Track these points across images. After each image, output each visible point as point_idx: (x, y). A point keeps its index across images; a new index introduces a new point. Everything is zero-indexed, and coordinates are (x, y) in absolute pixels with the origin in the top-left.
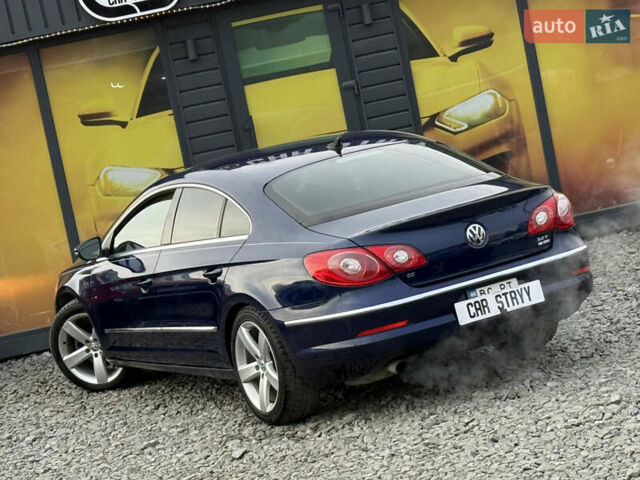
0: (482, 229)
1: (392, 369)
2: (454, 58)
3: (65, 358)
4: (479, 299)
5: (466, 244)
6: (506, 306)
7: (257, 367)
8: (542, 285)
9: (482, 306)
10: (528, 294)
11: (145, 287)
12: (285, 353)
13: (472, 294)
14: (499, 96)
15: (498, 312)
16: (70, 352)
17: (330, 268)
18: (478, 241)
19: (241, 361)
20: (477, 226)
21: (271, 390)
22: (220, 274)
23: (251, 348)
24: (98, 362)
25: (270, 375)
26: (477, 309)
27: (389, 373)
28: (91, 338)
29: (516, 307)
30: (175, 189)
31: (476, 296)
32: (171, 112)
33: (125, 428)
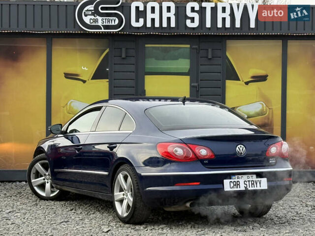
0: (244, 148)
1: (188, 205)
2: (247, 83)
3: (33, 181)
4: (236, 180)
5: (235, 154)
6: (248, 187)
7: (124, 195)
8: (268, 181)
9: (237, 184)
10: (260, 183)
11: (79, 150)
12: (138, 189)
13: (233, 177)
14: (265, 105)
15: (244, 189)
16: (36, 178)
17: (169, 151)
18: (241, 153)
19: (116, 190)
20: (242, 146)
21: (128, 206)
22: (115, 147)
23: (123, 185)
24: (48, 186)
25: (129, 199)
26: (234, 185)
27: (186, 207)
28: (47, 174)
29: (253, 188)
30: (102, 106)
31: (235, 179)
32: (108, 80)
33: (54, 215)
